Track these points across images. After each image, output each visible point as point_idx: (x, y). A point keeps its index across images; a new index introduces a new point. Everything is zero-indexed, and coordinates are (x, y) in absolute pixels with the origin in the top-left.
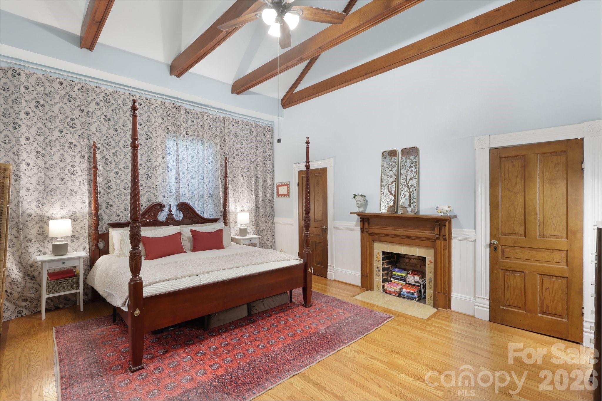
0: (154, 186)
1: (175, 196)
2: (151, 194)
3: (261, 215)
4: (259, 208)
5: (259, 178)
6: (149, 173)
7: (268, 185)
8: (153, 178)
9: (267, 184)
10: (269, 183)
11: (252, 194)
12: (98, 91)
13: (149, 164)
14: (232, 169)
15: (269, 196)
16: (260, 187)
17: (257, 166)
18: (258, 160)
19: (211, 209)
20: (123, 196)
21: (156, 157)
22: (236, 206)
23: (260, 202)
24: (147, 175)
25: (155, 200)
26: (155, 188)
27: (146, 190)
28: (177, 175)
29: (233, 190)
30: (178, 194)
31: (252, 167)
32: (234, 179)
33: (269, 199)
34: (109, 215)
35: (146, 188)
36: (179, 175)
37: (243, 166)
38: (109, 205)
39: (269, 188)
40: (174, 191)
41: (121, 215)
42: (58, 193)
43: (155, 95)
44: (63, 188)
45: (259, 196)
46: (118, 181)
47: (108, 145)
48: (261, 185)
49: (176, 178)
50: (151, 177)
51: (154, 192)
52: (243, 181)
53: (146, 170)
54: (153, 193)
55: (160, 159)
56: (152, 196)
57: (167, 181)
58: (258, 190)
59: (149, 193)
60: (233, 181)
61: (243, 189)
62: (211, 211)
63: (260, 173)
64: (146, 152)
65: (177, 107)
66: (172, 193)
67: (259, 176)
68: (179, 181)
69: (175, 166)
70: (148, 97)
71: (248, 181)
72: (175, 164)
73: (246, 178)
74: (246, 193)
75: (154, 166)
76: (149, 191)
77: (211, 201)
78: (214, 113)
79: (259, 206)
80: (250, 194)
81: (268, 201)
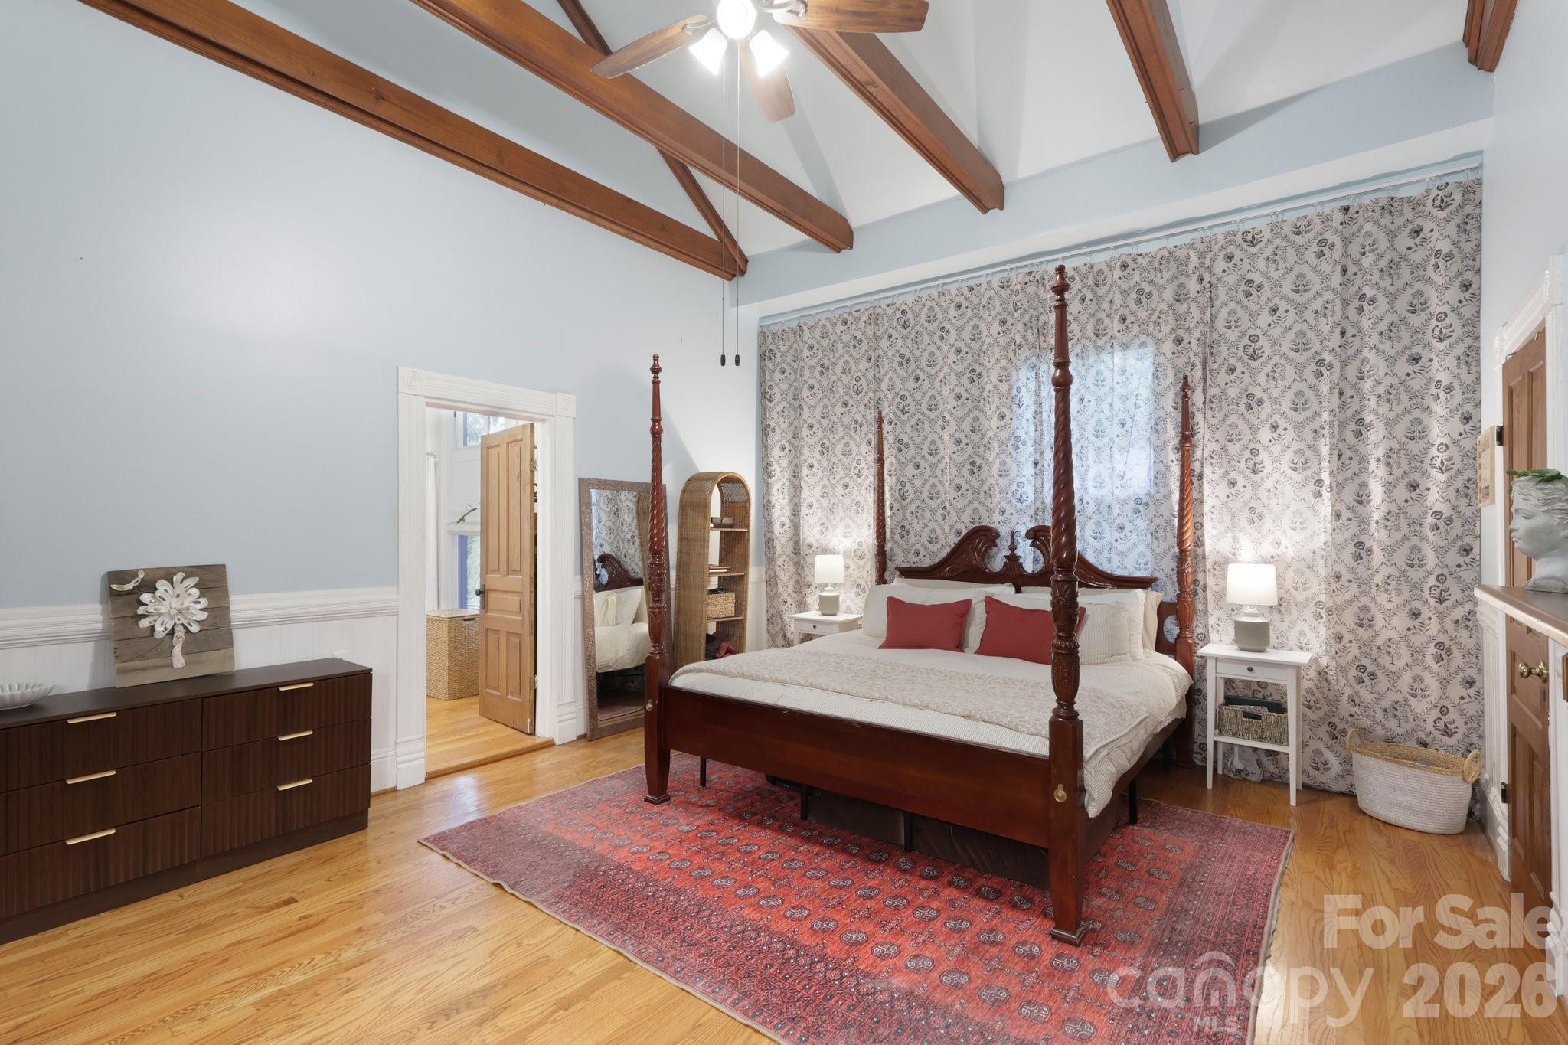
0: (986, 487)
1: (1031, 512)
2: (980, 508)
3: (1378, 578)
4: (1370, 551)
5: (1370, 426)
6: (976, 458)
7: (1434, 452)
8: (985, 467)
9: (1430, 444)
10: (1439, 441)
11: (1319, 495)
12: (890, 311)
13: (975, 437)
14: (1225, 410)
15: (1436, 496)
16: (1373, 465)
17: (1361, 379)
18: (1366, 352)
19: (1142, 548)
20: (927, 513)
21: (989, 418)
22: (1235, 539)
23: (1373, 525)
24: (973, 463)
25: (988, 519)
26: (988, 493)
27: (970, 496)
28: (1038, 456)
29: (1224, 483)
30: (1038, 504)
31: (1325, 388)
32: (1230, 447)
33: (1437, 514)
34: (906, 552)
35: (970, 493)
36: (1042, 453)
37: (1275, 393)
38: (905, 532)
39: (1438, 463)
40: (1031, 497)
41: (922, 552)
42: (841, 510)
43: (986, 272)
44: (847, 501)
45: (1368, 502)
46: (918, 483)
47: (903, 412)
48: (1380, 453)
49: (1036, 464)
50: (980, 468)
51: (985, 502)
52: (1276, 449)
53: (970, 451)
54: (983, 505)
55: (995, 422)
56: (982, 511)
57: (1013, 473)
58: (1364, 477)
59: (976, 504)
60: (1226, 451)
61: (1277, 476)
62: (1142, 555)
63: (1372, 403)
64: (970, 411)
65: (1038, 277)
66: (1025, 503)
67: (1369, 418)
68: (1041, 471)
69: (1032, 434)
70: (973, 283)
71: (1295, 446)
72: (1032, 427)
73: (1290, 434)
74: (1289, 491)
75: (985, 441)
76: (976, 499)
77: (1141, 524)
78: (1152, 248)
79: (1369, 543)
80: (1310, 497)
81: (1429, 519)
